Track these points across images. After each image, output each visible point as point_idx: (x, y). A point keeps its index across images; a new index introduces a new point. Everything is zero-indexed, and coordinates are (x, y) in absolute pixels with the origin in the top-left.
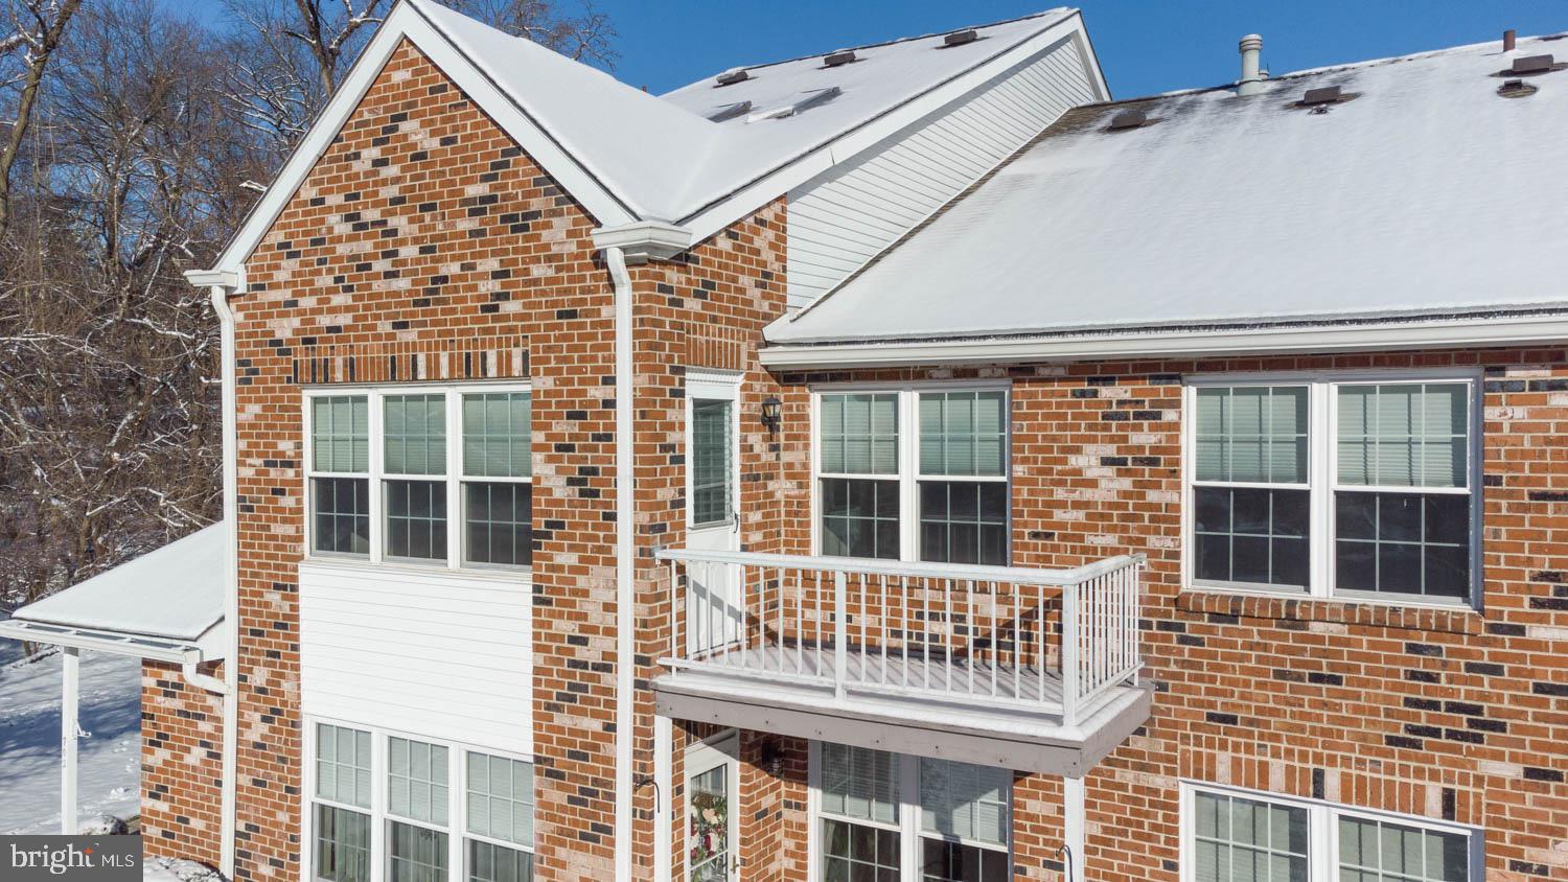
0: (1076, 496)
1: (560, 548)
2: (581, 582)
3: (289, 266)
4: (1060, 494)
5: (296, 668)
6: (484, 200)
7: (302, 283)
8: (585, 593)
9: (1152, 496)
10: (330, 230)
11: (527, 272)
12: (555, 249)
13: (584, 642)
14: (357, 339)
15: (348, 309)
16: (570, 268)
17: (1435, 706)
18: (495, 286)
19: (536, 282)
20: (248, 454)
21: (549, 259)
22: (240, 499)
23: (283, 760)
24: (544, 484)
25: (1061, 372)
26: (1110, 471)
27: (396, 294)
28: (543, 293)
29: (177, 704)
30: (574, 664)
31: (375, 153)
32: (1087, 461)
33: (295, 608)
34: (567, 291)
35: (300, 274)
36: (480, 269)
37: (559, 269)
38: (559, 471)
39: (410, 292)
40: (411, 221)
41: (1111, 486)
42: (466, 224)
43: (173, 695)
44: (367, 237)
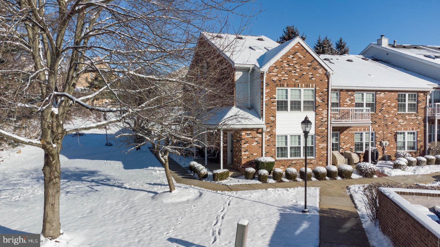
1: (320, 108)
2: (323, 112)
3: (276, 70)
4: (345, 103)
5: (275, 128)
6: (310, 65)
8: (323, 113)
9: (353, 103)
10: (284, 65)
12: (320, 73)
13: (323, 119)
14: (289, 81)
15: (287, 77)
16: (322, 75)
18: (311, 76)
19: (317, 76)
20: (267, 97)
21: (319, 74)
22: (266, 104)
23: (273, 141)
26: (349, 101)
27: (296, 76)
28: (318, 78)
29: (251, 136)
30: (322, 122)
31: (293, 56)
32: (347, 100)
33: (275, 119)
34: (321, 78)
35: (279, 71)
36: (309, 74)
38: (320, 99)
39: (298, 76)
40: (298, 66)
41: (349, 102)
42: (307, 68)
43: (249, 135)
44: (291, 67)
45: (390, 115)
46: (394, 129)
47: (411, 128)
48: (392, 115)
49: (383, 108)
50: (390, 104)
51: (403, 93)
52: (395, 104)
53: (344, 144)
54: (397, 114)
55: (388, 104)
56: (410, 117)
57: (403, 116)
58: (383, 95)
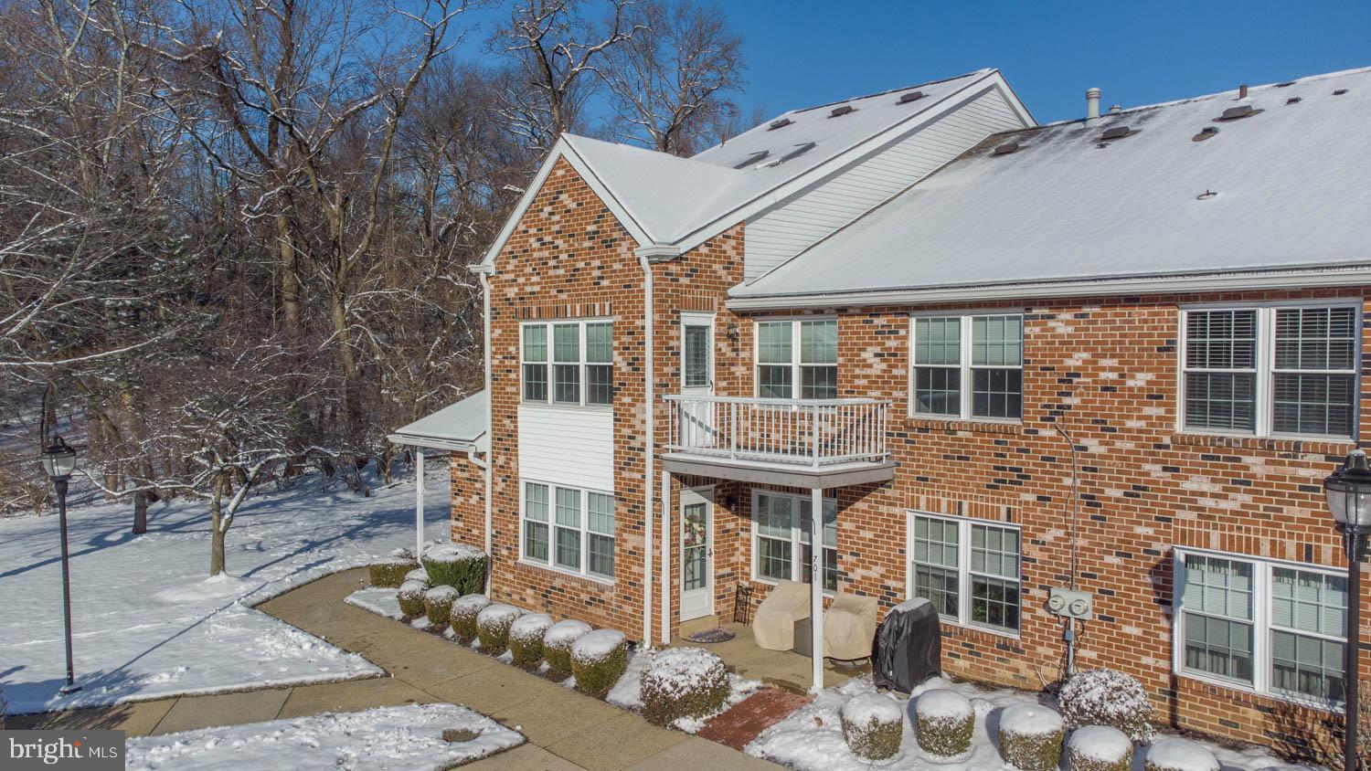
0: (864, 372)
1: (624, 395)
2: (633, 410)
3: (514, 262)
4: (857, 371)
5: (517, 455)
6: (594, 233)
7: (519, 271)
8: (634, 416)
9: (895, 372)
10: (531, 245)
11: (611, 266)
12: (623, 256)
13: (633, 438)
14: (543, 297)
15: (538, 283)
16: (628, 265)
17: (1004, 469)
18: (598, 273)
19: (615, 271)
20: (496, 353)
21: (621, 260)
22: (493, 375)
23: (511, 500)
24: (618, 365)
25: (858, 311)
26: (878, 359)
27: (558, 276)
28: (618, 277)
29: (466, 475)
30: (630, 448)
31: (548, 209)
32: (868, 355)
33: (516, 427)
34: (627, 276)
35: (518, 266)
36: (593, 265)
37: (624, 265)
38: (624, 359)
39: (564, 276)
40: (565, 242)
41: (878, 367)
42: (587, 244)
43: (464, 471)
44: (547, 249)
45: (1118, 444)
46: (1150, 531)
47: (1291, 546)
48: (1130, 445)
49: (1066, 401)
50: (1114, 376)
51: (1233, 307)
52: (1151, 376)
53: (854, 559)
54: (1166, 440)
55: (1103, 375)
56: (1288, 471)
57: (1220, 459)
58: (1068, 323)
